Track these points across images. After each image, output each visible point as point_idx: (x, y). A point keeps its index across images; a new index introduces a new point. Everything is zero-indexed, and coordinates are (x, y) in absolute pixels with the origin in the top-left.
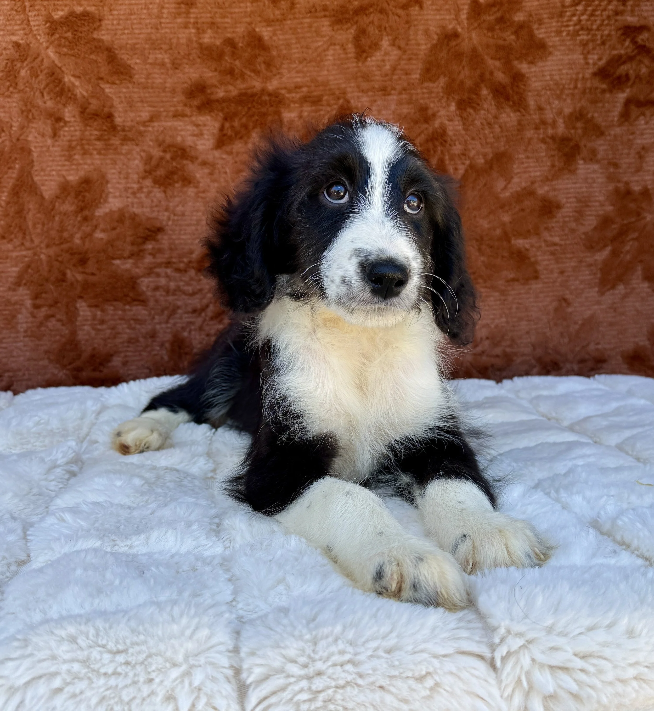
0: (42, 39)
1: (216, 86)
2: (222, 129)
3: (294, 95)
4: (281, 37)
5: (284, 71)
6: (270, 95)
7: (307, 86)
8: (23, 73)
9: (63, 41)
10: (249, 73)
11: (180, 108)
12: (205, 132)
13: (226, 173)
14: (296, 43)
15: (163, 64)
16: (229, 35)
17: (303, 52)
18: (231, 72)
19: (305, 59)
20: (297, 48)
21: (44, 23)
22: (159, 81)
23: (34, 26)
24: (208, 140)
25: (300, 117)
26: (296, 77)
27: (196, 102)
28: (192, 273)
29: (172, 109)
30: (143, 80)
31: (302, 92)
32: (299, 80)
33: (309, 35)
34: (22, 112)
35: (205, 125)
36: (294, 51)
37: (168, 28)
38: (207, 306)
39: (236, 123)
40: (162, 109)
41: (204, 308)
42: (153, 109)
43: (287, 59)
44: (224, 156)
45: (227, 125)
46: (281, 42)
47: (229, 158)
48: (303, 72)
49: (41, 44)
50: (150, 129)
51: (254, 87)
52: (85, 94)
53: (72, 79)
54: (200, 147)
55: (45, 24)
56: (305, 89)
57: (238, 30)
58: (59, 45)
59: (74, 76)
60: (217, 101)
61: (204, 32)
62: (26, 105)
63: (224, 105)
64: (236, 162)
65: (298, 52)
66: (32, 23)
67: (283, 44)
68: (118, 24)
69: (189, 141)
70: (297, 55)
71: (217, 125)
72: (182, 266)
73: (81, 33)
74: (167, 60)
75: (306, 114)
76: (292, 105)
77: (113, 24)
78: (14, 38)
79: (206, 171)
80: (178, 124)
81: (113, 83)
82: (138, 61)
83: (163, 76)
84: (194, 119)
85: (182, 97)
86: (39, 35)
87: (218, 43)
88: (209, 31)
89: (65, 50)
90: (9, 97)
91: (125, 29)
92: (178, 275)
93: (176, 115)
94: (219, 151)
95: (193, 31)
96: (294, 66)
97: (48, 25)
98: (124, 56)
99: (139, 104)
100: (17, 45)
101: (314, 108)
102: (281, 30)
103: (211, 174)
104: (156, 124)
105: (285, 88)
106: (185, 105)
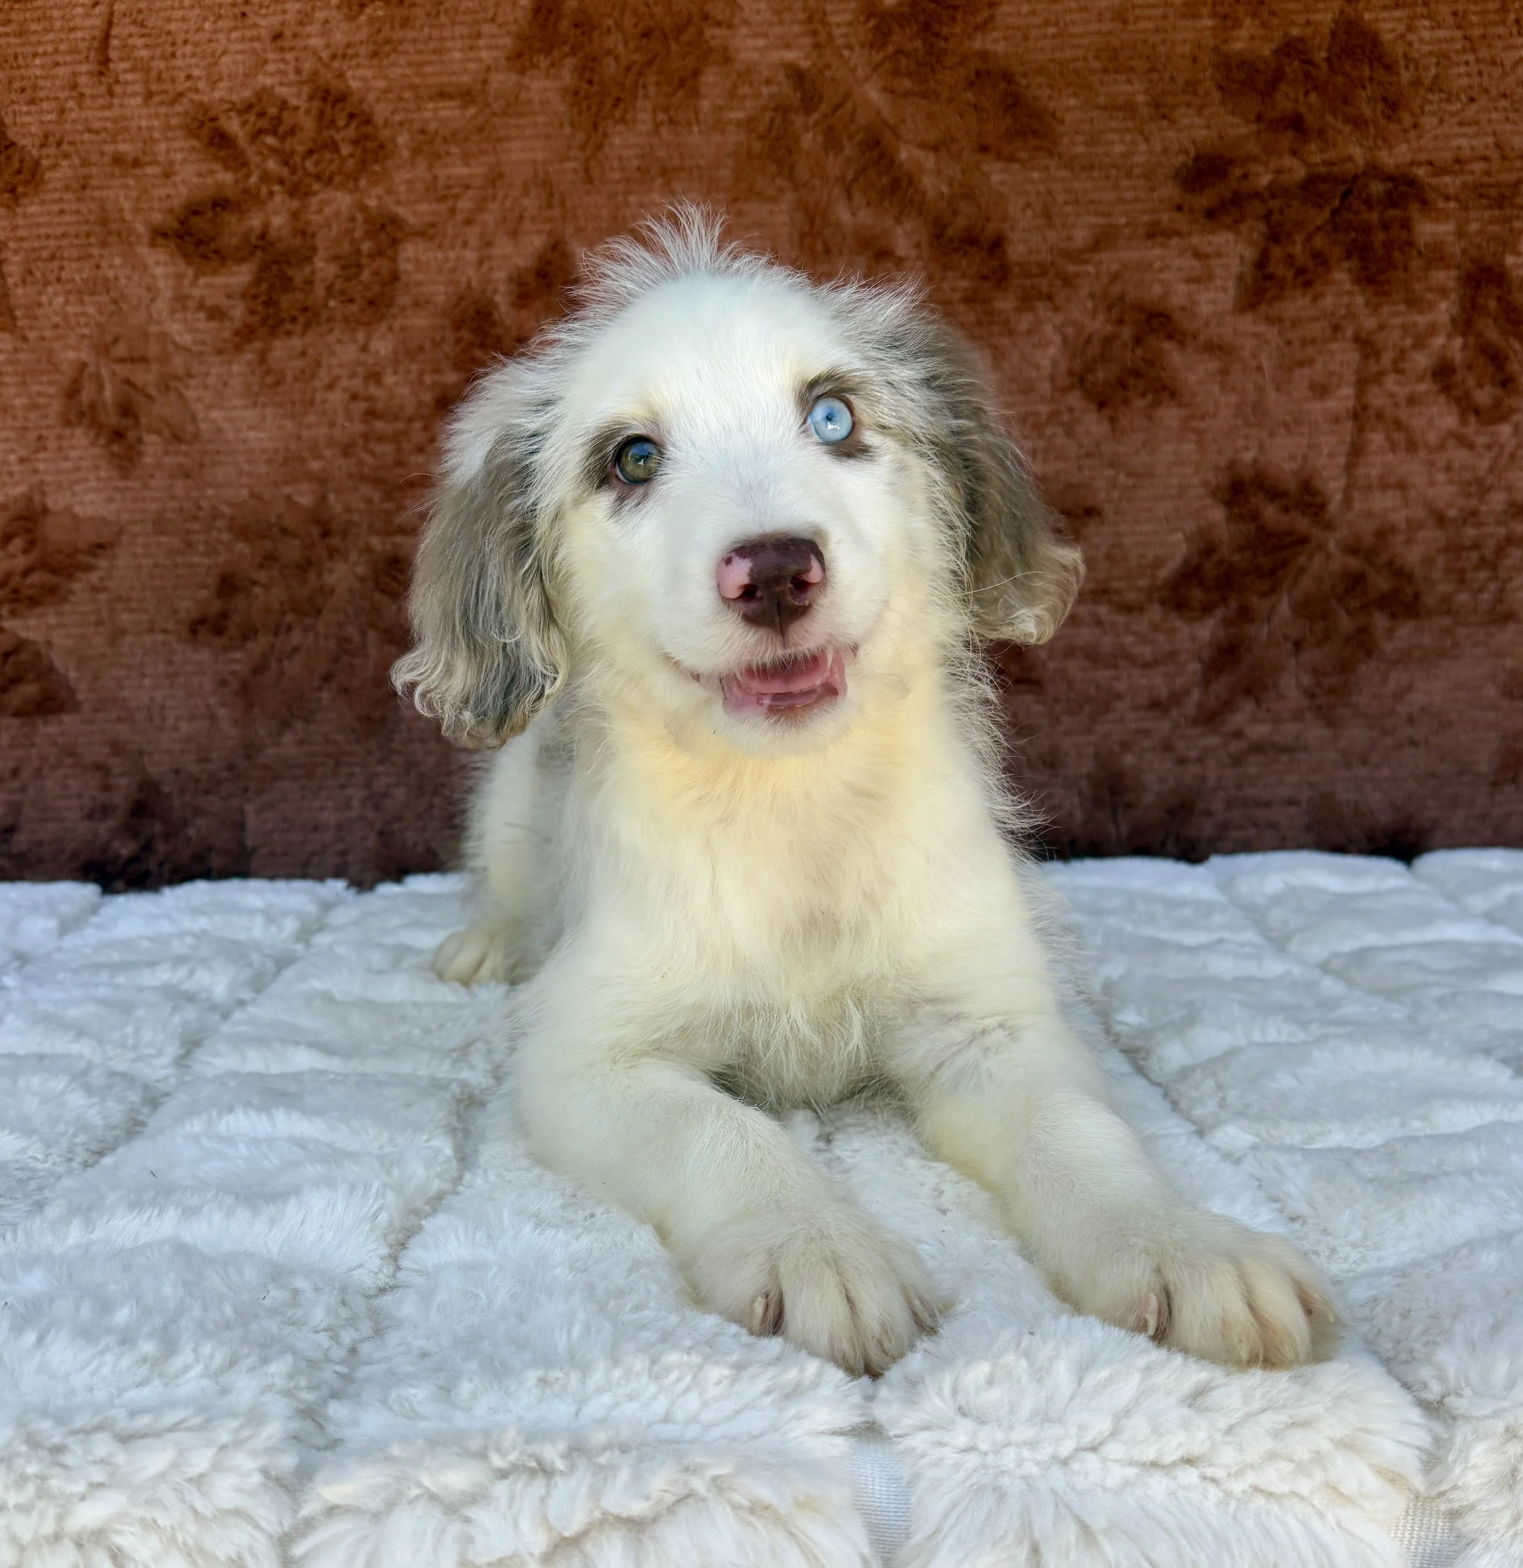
0: (857, 58)
1: (1256, 159)
2: (1261, 263)
3: (1447, 179)
4: (1427, 35)
5: (1428, 121)
6: (1389, 178)
7: (1485, 159)
8: (807, 140)
9: (904, 61)
10: (1339, 124)
11: (1165, 217)
12: (1218, 271)
13: (1260, 368)
14: (1464, 51)
15: (1129, 108)
16: (1295, 32)
17: (1480, 74)
18: (1296, 123)
19: (1486, 91)
20: (1467, 63)
21: (862, 19)
22: (1119, 149)
23: (838, 25)
24: (1224, 290)
25: (1461, 234)
26: (1458, 135)
27: (1204, 200)
28: (1155, 612)
29: (1146, 218)
30: (1080, 149)
31: (1472, 172)
32: (1463, 142)
33: (1501, 30)
34: (802, 236)
35: (1219, 255)
36: (1455, 71)
37: (1150, 18)
38: (1187, 693)
39: (1298, 249)
40: (1122, 221)
41: (1177, 698)
42: (1100, 220)
43: (1441, 91)
44: (1262, 328)
45: (1276, 252)
46: (1426, 48)
47: (1271, 333)
48: (1477, 123)
49: (854, 69)
50: (1090, 268)
51: (1350, 158)
52: (945, 189)
53: (918, 153)
54: (1205, 309)
55: (867, 20)
56: (1478, 167)
57: (1317, 17)
58: (896, 73)
59: (923, 146)
60: (1257, 195)
61: (1237, 24)
62: (812, 223)
63: (1274, 204)
64: (1289, 343)
65: (1468, 75)
66: (834, 19)
67: (1431, 53)
68: (1033, 13)
69: (1179, 294)
70: (1464, 82)
71: (1250, 254)
72: (1132, 597)
73: (946, 39)
74: (1141, 99)
75: (1474, 227)
76: (1441, 204)
77: (1019, 14)
78: (790, 56)
79: (1213, 365)
80: (1154, 252)
81: (1012, 159)
82: (1072, 102)
83: (1128, 138)
84: (1195, 240)
85: (1171, 191)
86: (850, 47)
87: (1266, 51)
88: (1248, 21)
89: (907, 83)
90: (773, 200)
91: (1046, 24)
92: (1121, 619)
93: (1155, 233)
94: (1249, 317)
95: (1210, 23)
96: (1456, 107)
97: (872, 23)
98: (1039, 91)
99: (1069, 209)
100: (797, 75)
101: (1496, 212)
102: (1429, 17)
103: (1224, 372)
104: (1105, 256)
105: (1430, 163)
106: (1179, 208)
